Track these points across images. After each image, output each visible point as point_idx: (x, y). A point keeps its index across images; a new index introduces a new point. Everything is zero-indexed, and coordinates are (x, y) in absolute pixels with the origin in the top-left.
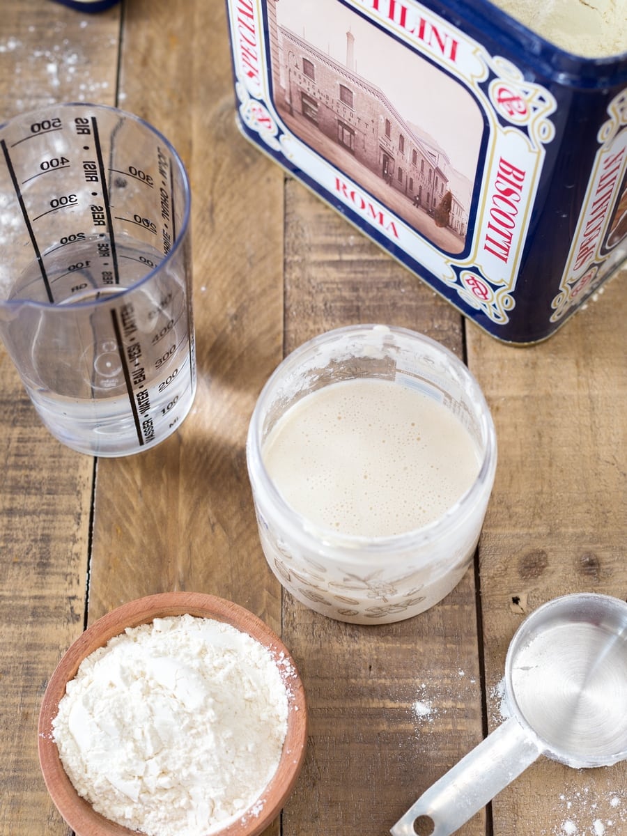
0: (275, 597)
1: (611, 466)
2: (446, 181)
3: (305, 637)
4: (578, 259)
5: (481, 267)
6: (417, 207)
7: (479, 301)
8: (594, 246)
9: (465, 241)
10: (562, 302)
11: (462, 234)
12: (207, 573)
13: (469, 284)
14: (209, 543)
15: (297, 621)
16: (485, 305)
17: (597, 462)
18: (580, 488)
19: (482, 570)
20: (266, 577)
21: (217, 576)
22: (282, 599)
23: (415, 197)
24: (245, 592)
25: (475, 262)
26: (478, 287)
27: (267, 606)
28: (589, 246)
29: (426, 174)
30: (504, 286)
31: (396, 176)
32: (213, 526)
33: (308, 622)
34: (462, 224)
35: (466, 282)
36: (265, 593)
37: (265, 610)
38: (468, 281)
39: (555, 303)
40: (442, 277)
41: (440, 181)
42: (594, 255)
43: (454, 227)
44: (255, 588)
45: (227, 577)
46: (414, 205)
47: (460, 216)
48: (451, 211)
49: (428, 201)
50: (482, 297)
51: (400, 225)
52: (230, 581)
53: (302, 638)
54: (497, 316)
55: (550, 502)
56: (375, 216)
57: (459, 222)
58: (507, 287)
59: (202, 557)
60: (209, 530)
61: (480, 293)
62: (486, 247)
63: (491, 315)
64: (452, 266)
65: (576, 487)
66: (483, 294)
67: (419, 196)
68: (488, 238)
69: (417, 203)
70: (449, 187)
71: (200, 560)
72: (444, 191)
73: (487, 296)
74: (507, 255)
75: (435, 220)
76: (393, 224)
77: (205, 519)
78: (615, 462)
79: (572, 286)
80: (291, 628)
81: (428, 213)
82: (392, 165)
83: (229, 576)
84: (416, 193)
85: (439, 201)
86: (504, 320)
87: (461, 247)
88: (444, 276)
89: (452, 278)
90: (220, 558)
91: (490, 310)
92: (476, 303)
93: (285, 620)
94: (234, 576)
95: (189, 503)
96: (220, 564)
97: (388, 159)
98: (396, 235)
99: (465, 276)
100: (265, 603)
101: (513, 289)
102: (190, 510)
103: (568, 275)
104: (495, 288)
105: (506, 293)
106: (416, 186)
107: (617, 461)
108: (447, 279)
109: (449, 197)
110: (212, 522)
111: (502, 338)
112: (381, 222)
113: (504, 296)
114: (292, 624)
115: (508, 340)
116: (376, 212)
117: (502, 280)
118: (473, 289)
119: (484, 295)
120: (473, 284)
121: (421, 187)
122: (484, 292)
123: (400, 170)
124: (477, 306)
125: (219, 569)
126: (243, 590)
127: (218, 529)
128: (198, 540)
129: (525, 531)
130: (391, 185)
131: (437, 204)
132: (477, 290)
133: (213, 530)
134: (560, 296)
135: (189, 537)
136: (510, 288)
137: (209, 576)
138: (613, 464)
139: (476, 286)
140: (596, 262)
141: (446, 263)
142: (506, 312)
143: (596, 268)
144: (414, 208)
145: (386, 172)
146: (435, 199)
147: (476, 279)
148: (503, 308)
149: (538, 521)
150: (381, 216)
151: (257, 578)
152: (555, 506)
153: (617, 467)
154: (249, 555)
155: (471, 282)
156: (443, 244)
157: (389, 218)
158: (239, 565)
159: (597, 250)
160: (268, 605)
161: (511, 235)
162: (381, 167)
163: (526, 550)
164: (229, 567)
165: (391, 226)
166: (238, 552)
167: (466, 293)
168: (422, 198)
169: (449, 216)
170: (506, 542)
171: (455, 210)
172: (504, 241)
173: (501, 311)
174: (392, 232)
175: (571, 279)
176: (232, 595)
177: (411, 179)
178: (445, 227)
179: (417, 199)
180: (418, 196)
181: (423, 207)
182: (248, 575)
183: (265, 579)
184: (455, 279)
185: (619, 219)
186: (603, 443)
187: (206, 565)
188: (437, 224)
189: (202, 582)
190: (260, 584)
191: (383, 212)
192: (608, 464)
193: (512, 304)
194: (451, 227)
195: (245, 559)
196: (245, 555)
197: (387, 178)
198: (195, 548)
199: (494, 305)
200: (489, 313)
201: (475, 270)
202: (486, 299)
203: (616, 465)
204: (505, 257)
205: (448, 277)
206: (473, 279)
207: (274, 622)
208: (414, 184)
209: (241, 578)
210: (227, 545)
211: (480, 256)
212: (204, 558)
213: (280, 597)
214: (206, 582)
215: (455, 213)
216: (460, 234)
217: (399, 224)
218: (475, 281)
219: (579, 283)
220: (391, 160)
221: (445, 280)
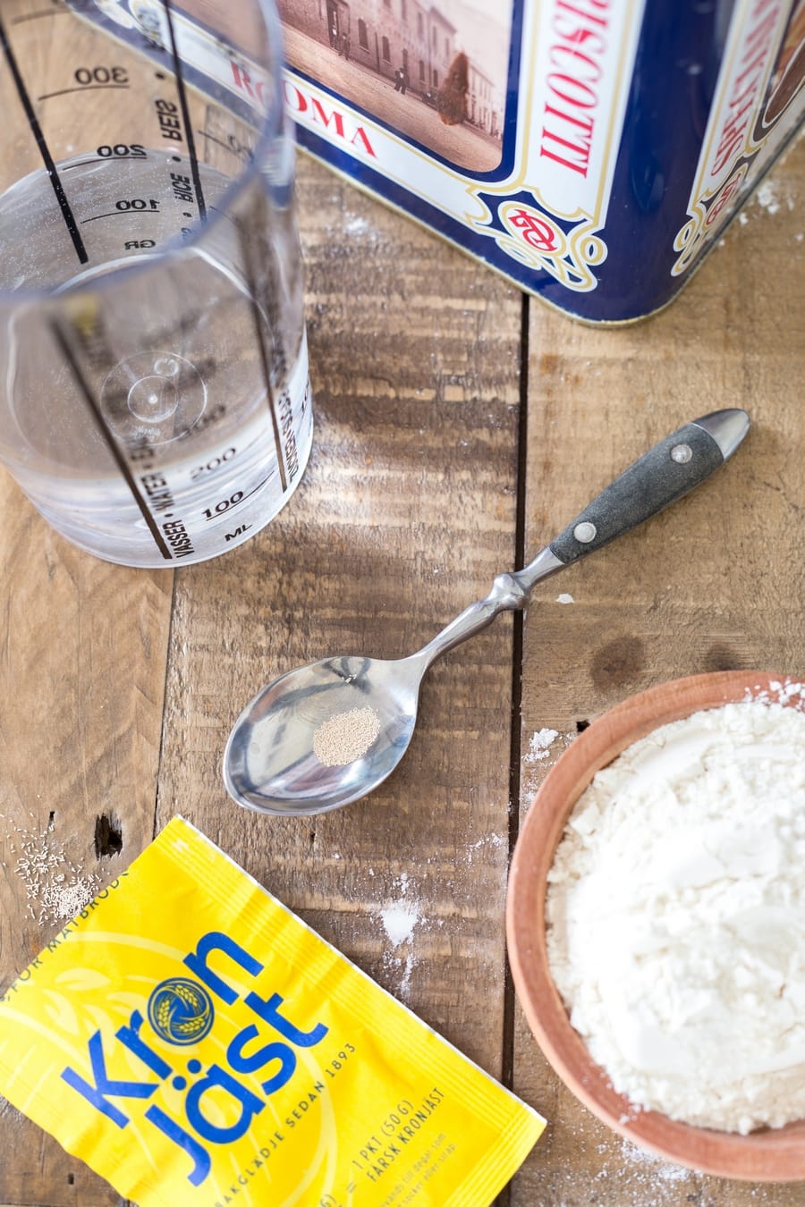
0: (154, 703)
1: (775, 492)
2: (452, 30)
3: (200, 775)
4: (719, 153)
5: (537, 190)
6: (403, 92)
7: (539, 254)
8: (744, 125)
9: (501, 146)
10: (692, 237)
11: (494, 133)
12: (35, 651)
13: (517, 225)
14: (43, 599)
15: (188, 745)
16: (550, 261)
17: (748, 483)
18: (714, 528)
19: (525, 670)
20: (137, 666)
21: (53, 659)
22: (164, 705)
23: (397, 73)
24: (98, 692)
25: (525, 183)
26: (535, 229)
27: (137, 718)
28: (738, 125)
29: (413, 23)
30: (585, 220)
31: (355, 36)
32: (52, 568)
33: (207, 749)
34: (494, 113)
35: (511, 224)
36: (135, 693)
37: (132, 724)
38: (514, 219)
39: (680, 240)
40: (464, 217)
41: (442, 34)
42: (743, 142)
43: (477, 121)
44: (118, 684)
45: (70, 661)
46: (397, 89)
47: (488, 99)
48: (470, 90)
49: (422, 78)
50: (544, 246)
51: (375, 132)
52: (74, 669)
53: (194, 778)
54: (574, 278)
55: (660, 553)
56: (326, 122)
57: (486, 109)
58: (590, 222)
59: (28, 624)
60: (44, 575)
61: (539, 238)
62: (544, 152)
63: (563, 278)
64: (482, 196)
65: (707, 528)
66: (544, 240)
67: (405, 69)
68: (546, 134)
69: (402, 84)
70: (461, 43)
71: (24, 630)
72: (451, 53)
73: (553, 243)
74: (586, 161)
75: (440, 111)
76: (361, 130)
77: (40, 555)
78: (781, 486)
79: (708, 204)
80: (177, 759)
81: (427, 100)
82: (344, 17)
83: (74, 660)
84: (397, 64)
85: (444, 73)
86: (589, 284)
87: (494, 158)
88: (467, 215)
89: (484, 218)
90: (61, 627)
91: (560, 268)
92: (533, 258)
93: (166, 743)
94: (82, 660)
95: (13, 527)
96: (58, 637)
97: (336, 5)
98: (370, 151)
99: (507, 211)
100: (133, 710)
101: (601, 226)
102: (14, 538)
103: (703, 183)
104: (567, 227)
105: (588, 234)
106: (396, 51)
107: (784, 484)
108: (474, 221)
109: (462, 65)
110: (50, 564)
111: (585, 317)
112: (340, 131)
113: (588, 240)
114: (178, 751)
115: (600, 320)
116: (329, 114)
117: (580, 211)
118: (525, 234)
119: (548, 242)
120: (524, 225)
121: (405, 53)
122: (547, 236)
123: (361, 24)
124: (535, 264)
125: (57, 646)
126: (96, 687)
127: (61, 574)
128: (23, 593)
129: (608, 601)
130: (348, 57)
131: (441, 81)
132: (533, 235)
133: (51, 576)
134: (688, 226)
135: (8, 586)
136: (596, 224)
137: (38, 657)
138: (778, 489)
139: (530, 228)
140: (746, 155)
141: (469, 191)
142: (590, 267)
143: (746, 165)
144: (397, 95)
145: (335, 32)
146: (435, 72)
147: (529, 214)
148: (584, 263)
149: (633, 586)
150: (339, 118)
151: (123, 665)
152: (667, 559)
153: (784, 494)
154: (112, 623)
155: (520, 221)
156: (459, 156)
157: (352, 119)
158: (93, 641)
159: (748, 132)
160: (139, 715)
161: (592, 120)
162: (325, 25)
163: (609, 636)
164: (75, 643)
165: (359, 136)
166: (93, 617)
167: (513, 243)
168: (411, 74)
169: (466, 102)
170: (572, 619)
171: (477, 87)
172: (577, 136)
173: (580, 269)
174: (364, 148)
175: (707, 193)
176: (76, 693)
177: (385, 40)
178: (461, 122)
179: (402, 75)
180: (402, 70)
181: (413, 90)
182: (107, 660)
183: (137, 669)
184: (490, 219)
185: (785, 68)
186: (761, 449)
187: (34, 638)
188: (445, 121)
189: (24, 668)
190: (128, 676)
191: (340, 112)
192: (769, 489)
193: (602, 253)
194: (472, 121)
195: (104, 630)
196: (106, 622)
197: (339, 44)
198: (17, 607)
199: (568, 259)
200: (560, 272)
201: (526, 198)
202: (552, 248)
203: (782, 492)
204: (583, 165)
205: (475, 217)
206: (523, 214)
207: (147, 745)
208: (391, 48)
209: (95, 665)
210: (74, 605)
211: (532, 171)
212: (32, 626)
213: (162, 703)
214: (31, 667)
215: (477, 94)
216: (492, 134)
217: (373, 130)
218: (528, 218)
219: (719, 198)
220: (341, 7)
221: (471, 223)
